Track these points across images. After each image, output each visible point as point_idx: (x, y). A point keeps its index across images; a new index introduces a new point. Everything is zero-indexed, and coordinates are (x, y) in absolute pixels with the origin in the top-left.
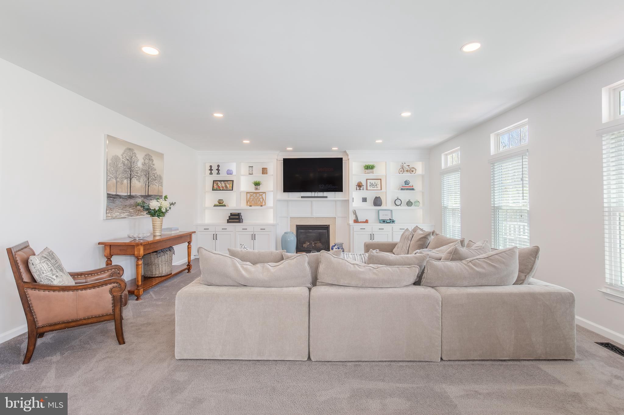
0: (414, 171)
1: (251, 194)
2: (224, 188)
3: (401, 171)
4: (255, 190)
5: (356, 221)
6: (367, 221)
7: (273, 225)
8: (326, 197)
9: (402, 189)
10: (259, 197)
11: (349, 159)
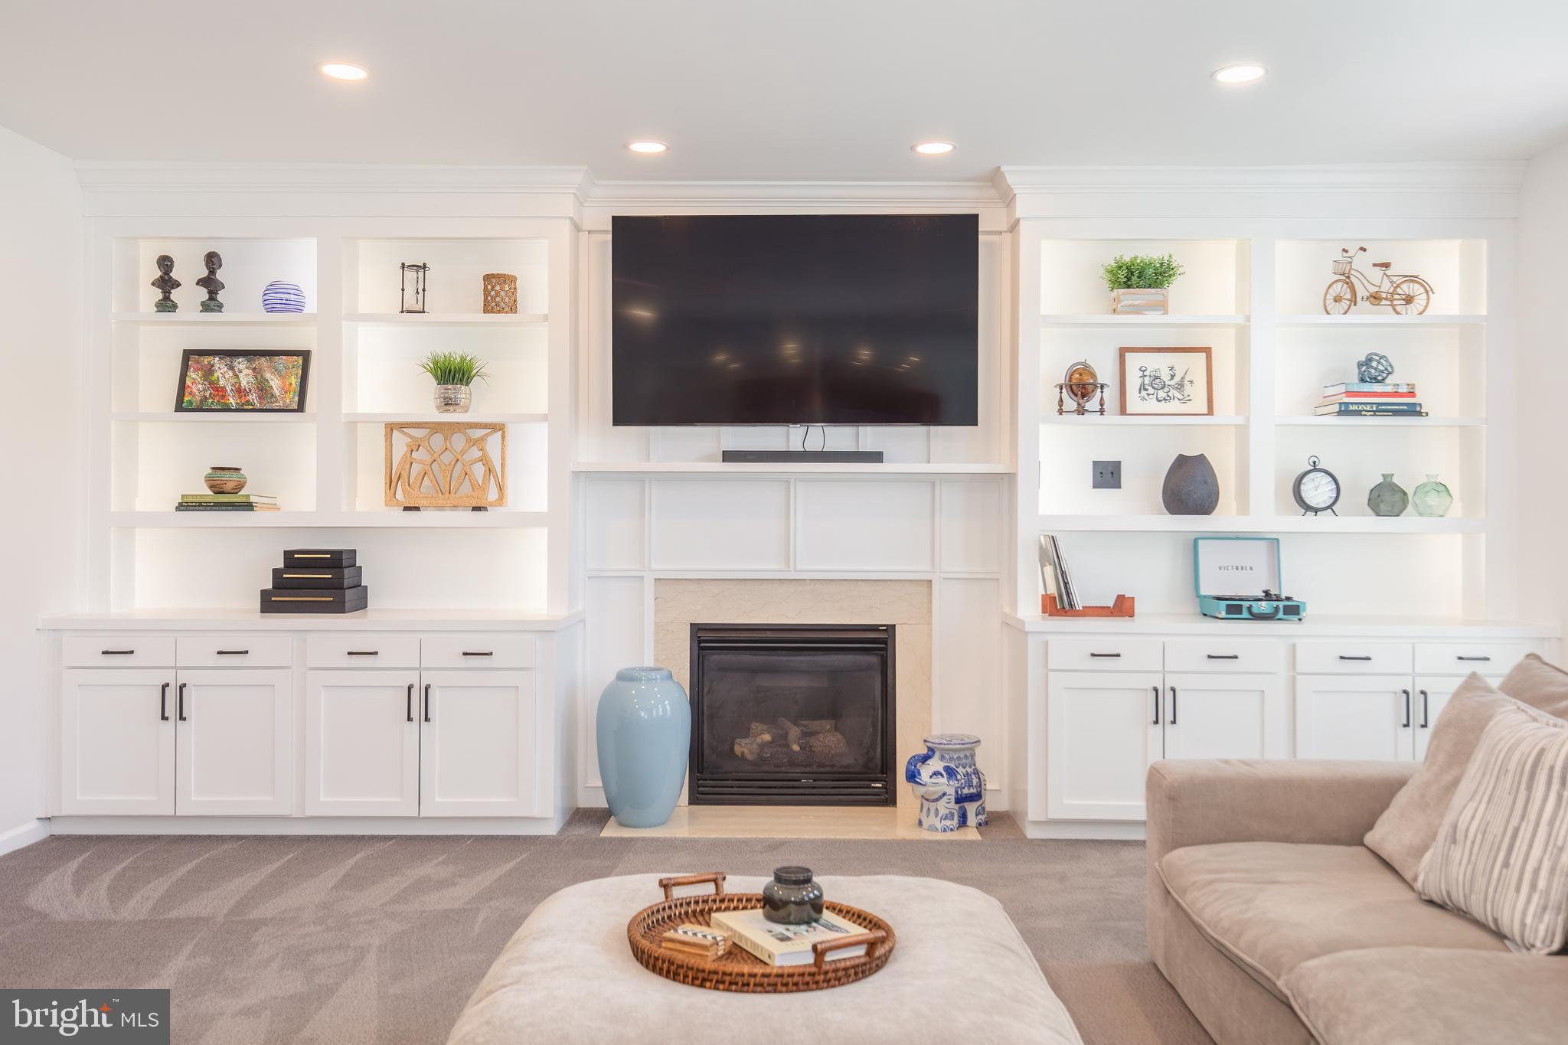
0: (1420, 301)
1: (419, 433)
2: (253, 397)
3: (1337, 299)
4: (438, 408)
5: (1059, 605)
6: (1123, 607)
7: (545, 631)
8: (876, 457)
9: (1345, 411)
10: (468, 457)
11: (1014, 227)
